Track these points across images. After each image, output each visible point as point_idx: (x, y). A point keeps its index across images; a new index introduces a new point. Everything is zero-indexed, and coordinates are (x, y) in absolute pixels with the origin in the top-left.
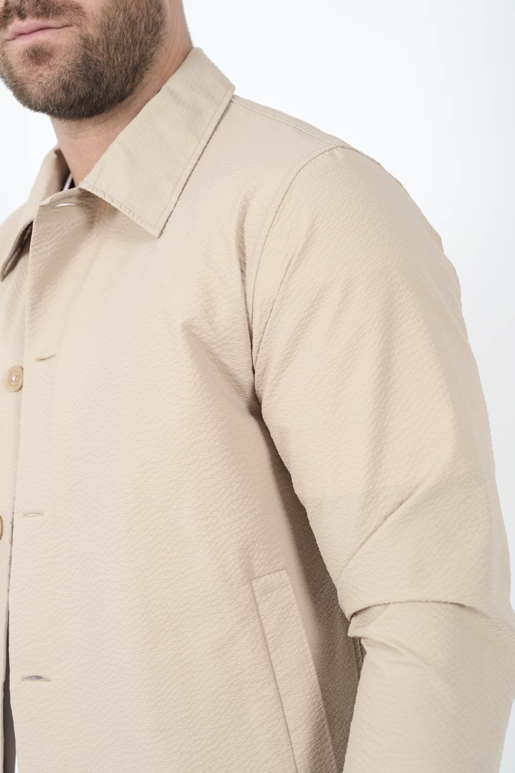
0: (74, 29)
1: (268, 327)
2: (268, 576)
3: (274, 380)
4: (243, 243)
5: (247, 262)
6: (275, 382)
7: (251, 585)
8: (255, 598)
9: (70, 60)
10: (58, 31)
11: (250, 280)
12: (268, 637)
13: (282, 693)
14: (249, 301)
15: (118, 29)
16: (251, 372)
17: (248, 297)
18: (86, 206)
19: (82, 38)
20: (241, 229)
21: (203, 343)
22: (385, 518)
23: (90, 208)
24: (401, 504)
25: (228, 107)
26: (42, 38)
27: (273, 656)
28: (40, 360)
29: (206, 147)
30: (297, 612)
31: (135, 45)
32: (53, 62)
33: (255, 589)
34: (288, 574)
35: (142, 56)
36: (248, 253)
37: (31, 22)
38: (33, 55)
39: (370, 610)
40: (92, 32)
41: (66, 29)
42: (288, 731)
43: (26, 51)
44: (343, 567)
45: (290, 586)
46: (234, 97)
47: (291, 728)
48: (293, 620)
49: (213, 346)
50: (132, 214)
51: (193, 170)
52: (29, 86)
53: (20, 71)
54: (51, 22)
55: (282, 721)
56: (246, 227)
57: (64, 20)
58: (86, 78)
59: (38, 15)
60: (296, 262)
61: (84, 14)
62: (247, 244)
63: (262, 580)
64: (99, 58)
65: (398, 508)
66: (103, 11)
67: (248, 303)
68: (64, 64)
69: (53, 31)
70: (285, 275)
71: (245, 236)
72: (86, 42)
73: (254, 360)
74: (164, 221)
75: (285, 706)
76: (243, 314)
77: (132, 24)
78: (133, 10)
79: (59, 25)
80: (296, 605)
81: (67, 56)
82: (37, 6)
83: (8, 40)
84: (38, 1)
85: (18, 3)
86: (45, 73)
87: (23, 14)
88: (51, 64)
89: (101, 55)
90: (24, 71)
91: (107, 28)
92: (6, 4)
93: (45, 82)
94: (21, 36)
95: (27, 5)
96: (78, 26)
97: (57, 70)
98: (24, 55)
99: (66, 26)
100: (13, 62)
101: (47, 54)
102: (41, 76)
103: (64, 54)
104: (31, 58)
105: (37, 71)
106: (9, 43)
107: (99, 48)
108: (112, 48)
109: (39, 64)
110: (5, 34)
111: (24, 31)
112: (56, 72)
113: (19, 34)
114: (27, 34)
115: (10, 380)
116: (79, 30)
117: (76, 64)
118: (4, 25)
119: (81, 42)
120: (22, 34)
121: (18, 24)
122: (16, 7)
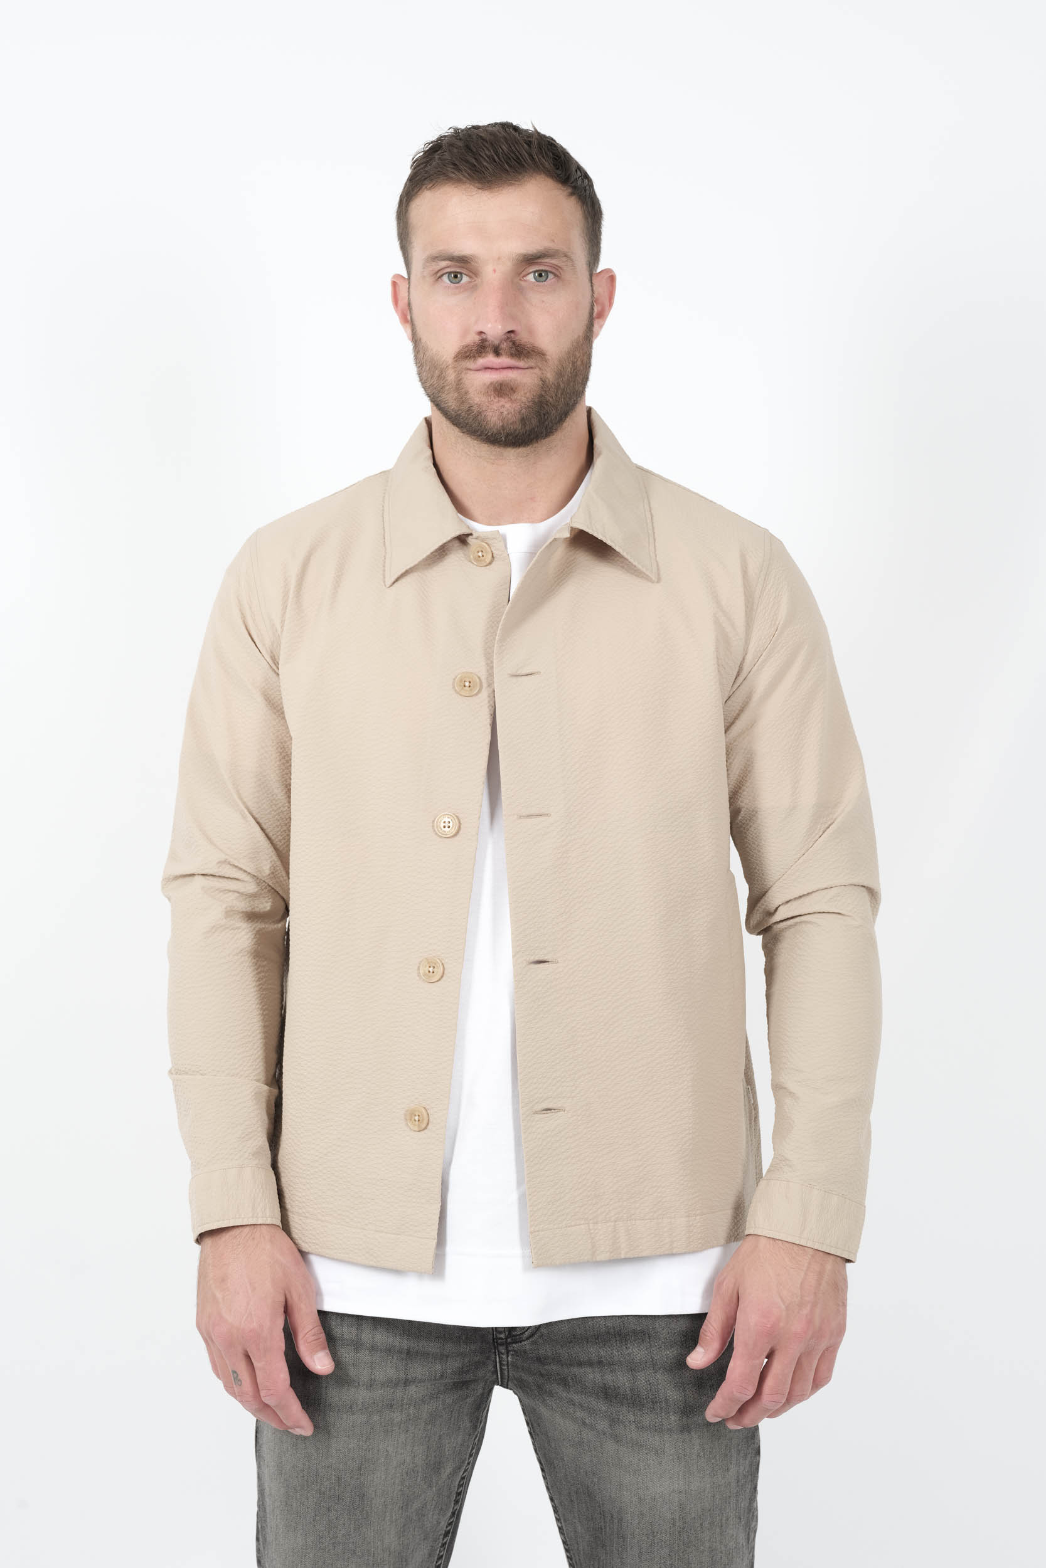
0: (537, 371)
9: (530, 398)
15: (566, 376)
19: (541, 379)
26: (511, 375)
28: (515, 675)
32: (515, 396)
37: (505, 360)
38: (498, 388)
40: (550, 376)
41: (530, 370)
43: (491, 384)
50: (632, 559)
53: (475, 400)
54: (521, 364)
57: (531, 362)
58: (539, 415)
59: (512, 355)
61: (546, 361)
64: (550, 400)
66: (560, 361)
68: (524, 399)
69: (520, 371)
72: (543, 381)
74: (656, 570)
78: (579, 363)
79: (527, 366)
81: (528, 394)
82: (512, 348)
83: (470, 370)
84: (514, 343)
85: (497, 342)
86: (508, 405)
87: (497, 352)
88: (513, 399)
89: (552, 397)
90: (483, 400)
91: (560, 374)
92: (483, 341)
93: (505, 413)
94: (490, 370)
95: (504, 346)
96: (540, 369)
97: (518, 404)
98: (488, 387)
99: (532, 368)
100: (471, 391)
101: (512, 389)
102: (503, 406)
103: (526, 391)
104: (495, 390)
105: (498, 402)
106: (471, 372)
107: (552, 390)
108: (560, 392)
109: (501, 397)
110: (470, 364)
111: (495, 366)
112: (517, 406)
113: (487, 368)
114: (496, 369)
115: (463, 685)
116: (540, 372)
117: (534, 401)
118: (474, 357)
119: (540, 383)
120: (492, 369)
121: (490, 359)
122: (494, 346)
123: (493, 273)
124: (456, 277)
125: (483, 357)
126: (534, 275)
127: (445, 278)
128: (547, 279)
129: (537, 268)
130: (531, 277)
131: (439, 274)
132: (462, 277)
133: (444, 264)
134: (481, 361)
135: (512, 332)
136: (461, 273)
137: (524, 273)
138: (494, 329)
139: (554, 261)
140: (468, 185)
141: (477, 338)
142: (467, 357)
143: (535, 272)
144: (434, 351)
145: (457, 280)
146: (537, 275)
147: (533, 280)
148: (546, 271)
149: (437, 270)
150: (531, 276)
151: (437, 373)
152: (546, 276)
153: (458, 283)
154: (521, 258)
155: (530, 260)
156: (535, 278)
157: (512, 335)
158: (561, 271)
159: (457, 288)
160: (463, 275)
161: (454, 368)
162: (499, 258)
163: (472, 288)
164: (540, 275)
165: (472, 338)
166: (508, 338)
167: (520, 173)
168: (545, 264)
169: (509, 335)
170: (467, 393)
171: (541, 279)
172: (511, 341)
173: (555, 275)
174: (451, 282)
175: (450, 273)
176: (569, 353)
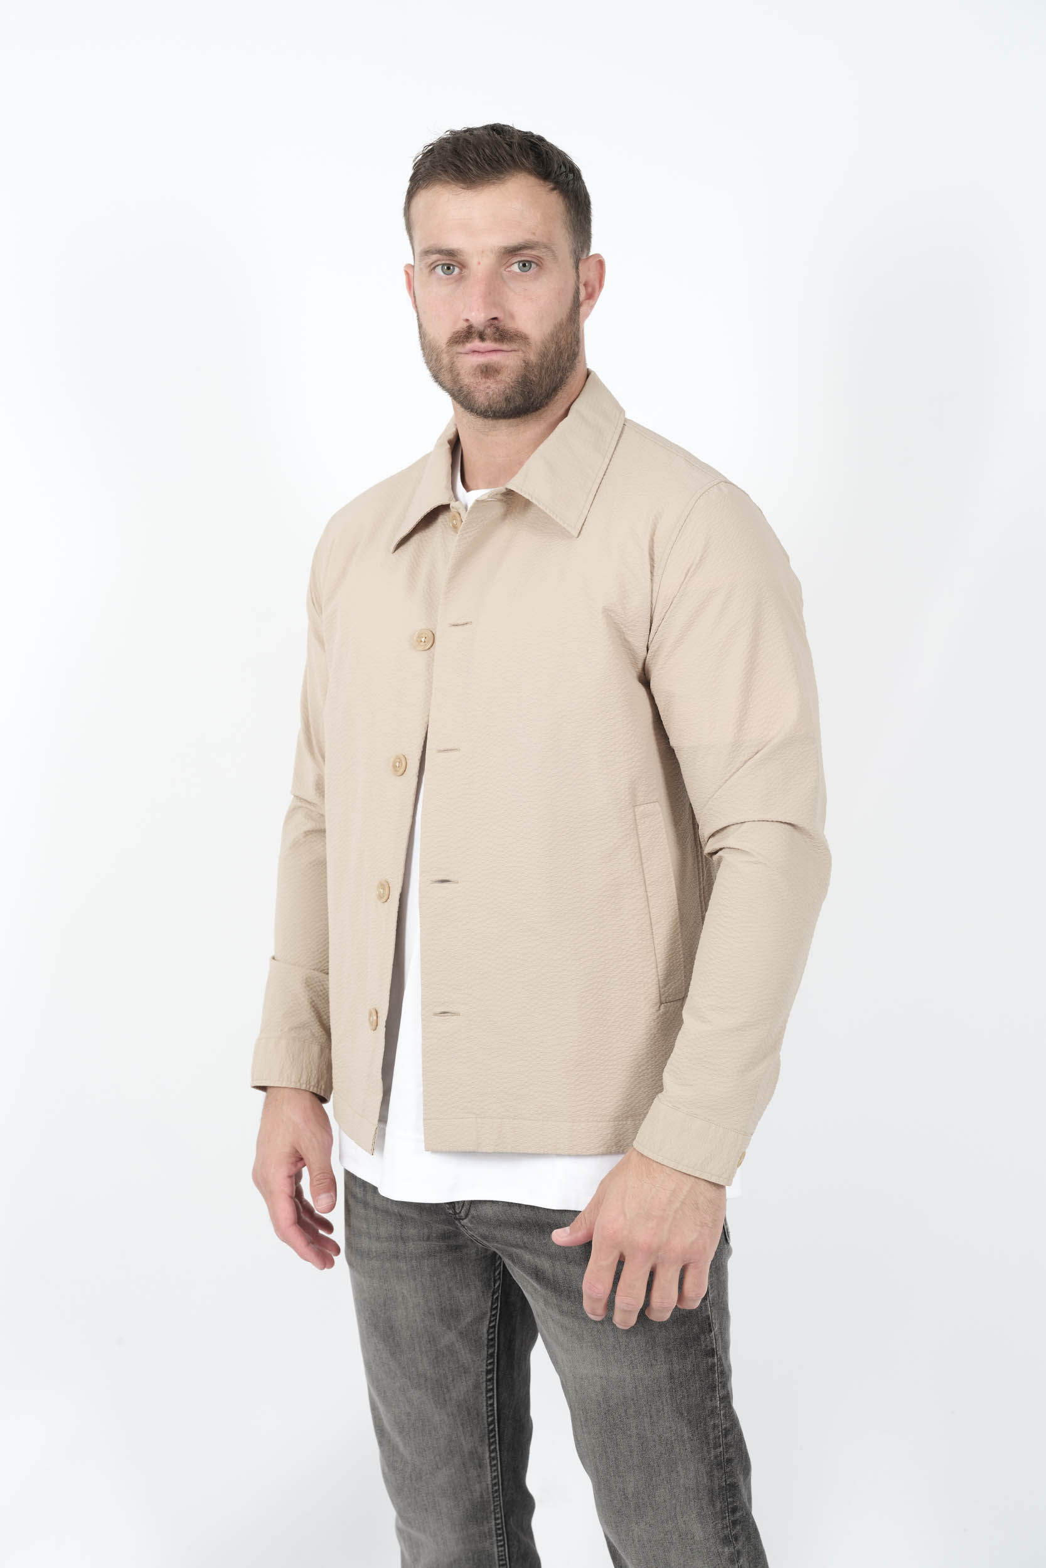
0: (520, 353)
1: (667, 615)
2: (645, 805)
3: (667, 656)
4: (653, 551)
5: (655, 565)
6: (667, 658)
7: (634, 810)
8: (635, 820)
9: (514, 378)
10: (506, 353)
11: (657, 579)
12: (643, 851)
13: (649, 895)
14: (655, 594)
15: (550, 356)
16: (646, 649)
17: (654, 592)
18: (505, 502)
19: (524, 361)
20: (652, 540)
21: (615, 623)
22: (746, 762)
23: (508, 504)
24: (757, 753)
25: (623, 429)
26: (495, 358)
27: (645, 866)
28: (454, 625)
29: (609, 464)
30: (665, 836)
31: (559, 370)
32: (499, 377)
33: (637, 813)
34: (661, 805)
35: (561, 378)
36: (656, 559)
37: (489, 345)
38: (485, 370)
39: (728, 829)
40: (533, 358)
41: (513, 352)
42: (651, 924)
43: (478, 366)
44: (710, 798)
45: (661, 815)
46: (626, 420)
47: (653, 923)
48: (661, 840)
49: (622, 627)
50: (555, 515)
51: (600, 483)
52: (477, 394)
53: (467, 380)
54: (505, 347)
55: (648, 916)
56: (656, 539)
57: (514, 346)
58: (522, 393)
59: (496, 340)
60: (695, 569)
61: (529, 344)
62: (656, 552)
63: (642, 807)
64: (534, 379)
65: (755, 755)
66: (543, 342)
67: (654, 596)
68: (508, 380)
69: (503, 354)
70: (685, 577)
71: (655, 546)
72: (527, 364)
73: (650, 640)
74: (581, 525)
75: (651, 906)
76: (649, 604)
77: (559, 353)
78: (563, 342)
79: (510, 349)
80: (664, 830)
81: (512, 375)
82: (496, 333)
83: (461, 353)
84: (498, 329)
85: (481, 328)
86: (493, 386)
87: (482, 337)
88: (498, 380)
89: (535, 376)
90: (472, 381)
91: (543, 355)
92: (470, 327)
93: (491, 393)
94: (477, 354)
95: (489, 331)
96: (524, 352)
97: (503, 385)
98: (476, 369)
99: (515, 351)
100: (462, 372)
101: (496, 371)
102: (489, 387)
103: (509, 372)
104: (482, 372)
105: (485, 383)
106: (462, 355)
107: (536, 370)
108: (544, 371)
109: (488, 378)
110: (460, 348)
111: (480, 350)
112: (501, 386)
113: (474, 351)
114: (483, 353)
115: (419, 640)
116: (523, 355)
117: (518, 381)
118: (463, 342)
119: (523, 364)
120: (479, 352)
121: (476, 344)
122: (479, 332)
123: (480, 263)
124: (448, 268)
125: (470, 342)
126: (519, 265)
127: (439, 270)
128: (530, 268)
129: (519, 259)
130: (515, 268)
131: (432, 266)
132: (454, 269)
133: (434, 257)
134: (469, 346)
135: (495, 319)
136: (453, 266)
137: (509, 264)
138: (478, 317)
139: (534, 253)
140: (454, 186)
141: (465, 325)
142: (457, 342)
143: (520, 262)
144: (432, 336)
145: (450, 271)
146: (521, 265)
147: (518, 271)
148: (530, 262)
149: (430, 263)
150: (516, 266)
151: (435, 357)
152: (529, 267)
153: (451, 274)
154: (503, 251)
155: (512, 251)
156: (520, 268)
157: (496, 322)
158: (541, 260)
159: (447, 279)
160: (455, 268)
161: (448, 352)
162: (483, 252)
163: (461, 278)
164: (524, 265)
165: (462, 325)
166: (492, 325)
167: (502, 173)
168: (528, 254)
169: (492, 322)
170: (458, 374)
171: (525, 269)
172: (495, 327)
173: (537, 265)
174: (445, 274)
175: (443, 265)
176: (552, 335)
